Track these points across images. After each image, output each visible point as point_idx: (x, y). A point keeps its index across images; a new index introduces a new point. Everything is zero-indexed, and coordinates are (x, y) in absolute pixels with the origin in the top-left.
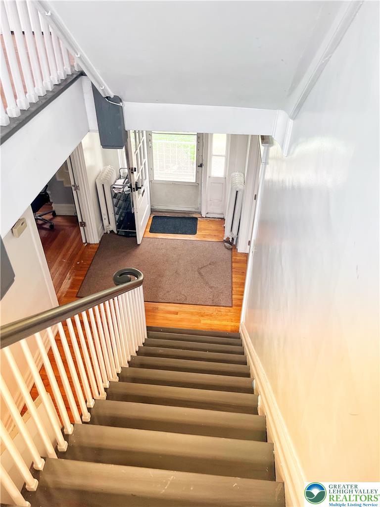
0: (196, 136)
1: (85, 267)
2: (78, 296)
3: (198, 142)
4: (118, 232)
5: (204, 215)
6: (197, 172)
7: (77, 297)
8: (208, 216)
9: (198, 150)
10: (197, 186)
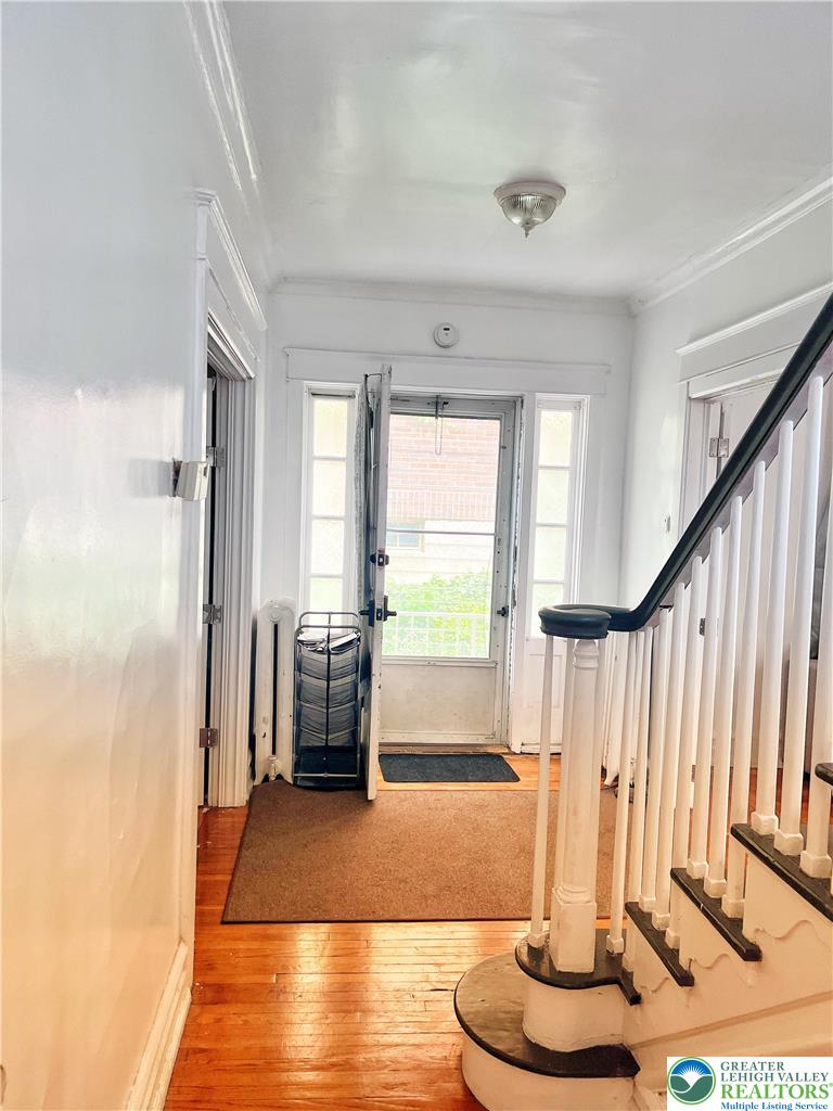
0: (492, 537)
1: (225, 855)
2: (229, 918)
3: (497, 552)
4: (295, 779)
5: (516, 748)
6: (493, 629)
7: (223, 923)
8: (526, 749)
9: (496, 572)
10: (491, 669)
